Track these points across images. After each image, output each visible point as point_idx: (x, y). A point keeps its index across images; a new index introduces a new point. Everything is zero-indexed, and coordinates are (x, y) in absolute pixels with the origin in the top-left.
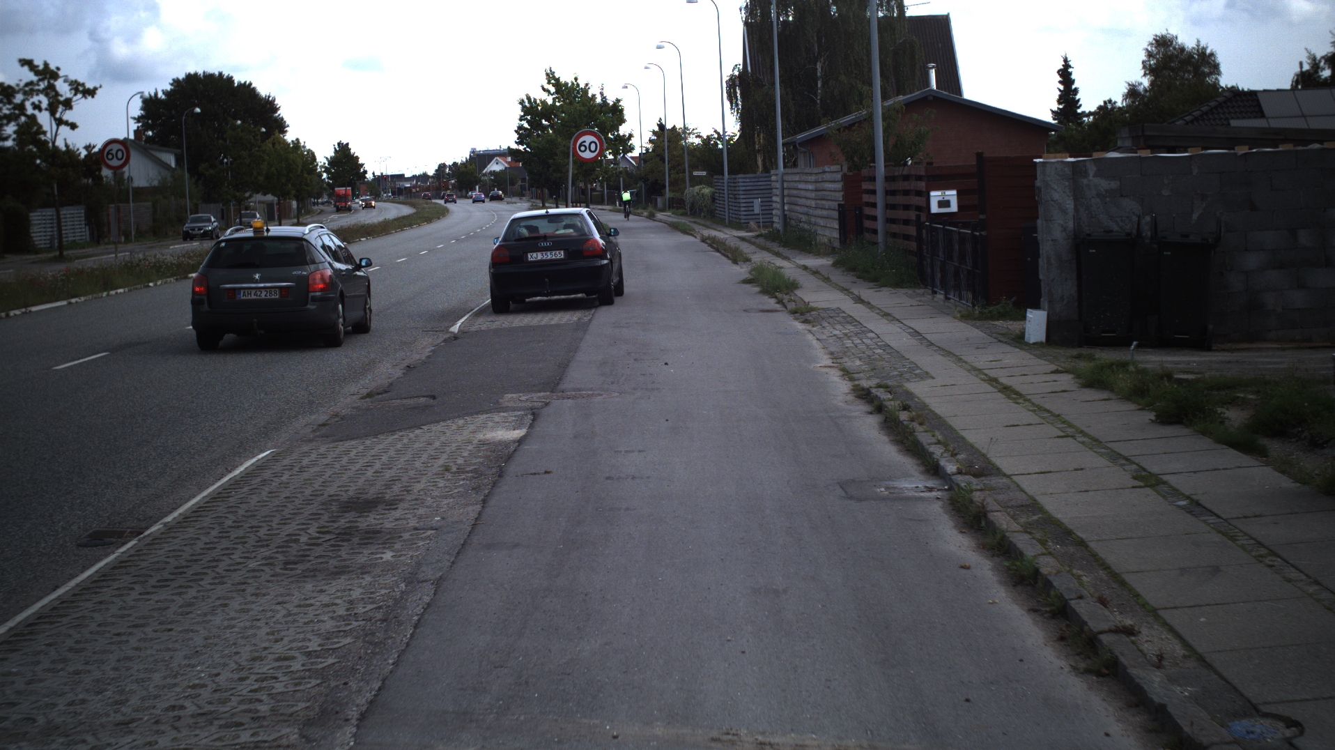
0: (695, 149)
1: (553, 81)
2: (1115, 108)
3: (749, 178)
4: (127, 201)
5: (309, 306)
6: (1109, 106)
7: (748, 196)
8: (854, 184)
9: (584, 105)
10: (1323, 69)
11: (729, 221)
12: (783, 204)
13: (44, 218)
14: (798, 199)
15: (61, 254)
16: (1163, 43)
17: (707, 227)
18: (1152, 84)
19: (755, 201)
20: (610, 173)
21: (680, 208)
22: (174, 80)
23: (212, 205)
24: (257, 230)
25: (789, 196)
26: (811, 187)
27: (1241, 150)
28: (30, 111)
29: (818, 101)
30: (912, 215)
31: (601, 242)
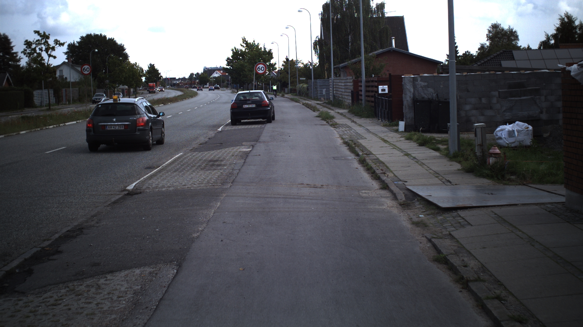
0: (301, 69)
1: (245, 42)
2: (469, 54)
3: (321, 81)
4: (69, 87)
5: (137, 133)
6: (467, 53)
7: (321, 88)
8: (356, 83)
9: (257, 51)
10: (551, 40)
11: (314, 97)
12: (333, 91)
13: (38, 94)
14: (339, 89)
15: (50, 108)
16: (495, 27)
17: (305, 100)
18: (490, 44)
19: (323, 90)
20: (267, 78)
21: (295, 93)
22: (81, 37)
23: (101, 89)
24: (115, 100)
25: (336, 88)
26: (343, 84)
27: (465, 74)
28: (38, 51)
29: (349, 51)
30: (373, 94)
31: (268, 102)
